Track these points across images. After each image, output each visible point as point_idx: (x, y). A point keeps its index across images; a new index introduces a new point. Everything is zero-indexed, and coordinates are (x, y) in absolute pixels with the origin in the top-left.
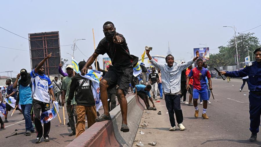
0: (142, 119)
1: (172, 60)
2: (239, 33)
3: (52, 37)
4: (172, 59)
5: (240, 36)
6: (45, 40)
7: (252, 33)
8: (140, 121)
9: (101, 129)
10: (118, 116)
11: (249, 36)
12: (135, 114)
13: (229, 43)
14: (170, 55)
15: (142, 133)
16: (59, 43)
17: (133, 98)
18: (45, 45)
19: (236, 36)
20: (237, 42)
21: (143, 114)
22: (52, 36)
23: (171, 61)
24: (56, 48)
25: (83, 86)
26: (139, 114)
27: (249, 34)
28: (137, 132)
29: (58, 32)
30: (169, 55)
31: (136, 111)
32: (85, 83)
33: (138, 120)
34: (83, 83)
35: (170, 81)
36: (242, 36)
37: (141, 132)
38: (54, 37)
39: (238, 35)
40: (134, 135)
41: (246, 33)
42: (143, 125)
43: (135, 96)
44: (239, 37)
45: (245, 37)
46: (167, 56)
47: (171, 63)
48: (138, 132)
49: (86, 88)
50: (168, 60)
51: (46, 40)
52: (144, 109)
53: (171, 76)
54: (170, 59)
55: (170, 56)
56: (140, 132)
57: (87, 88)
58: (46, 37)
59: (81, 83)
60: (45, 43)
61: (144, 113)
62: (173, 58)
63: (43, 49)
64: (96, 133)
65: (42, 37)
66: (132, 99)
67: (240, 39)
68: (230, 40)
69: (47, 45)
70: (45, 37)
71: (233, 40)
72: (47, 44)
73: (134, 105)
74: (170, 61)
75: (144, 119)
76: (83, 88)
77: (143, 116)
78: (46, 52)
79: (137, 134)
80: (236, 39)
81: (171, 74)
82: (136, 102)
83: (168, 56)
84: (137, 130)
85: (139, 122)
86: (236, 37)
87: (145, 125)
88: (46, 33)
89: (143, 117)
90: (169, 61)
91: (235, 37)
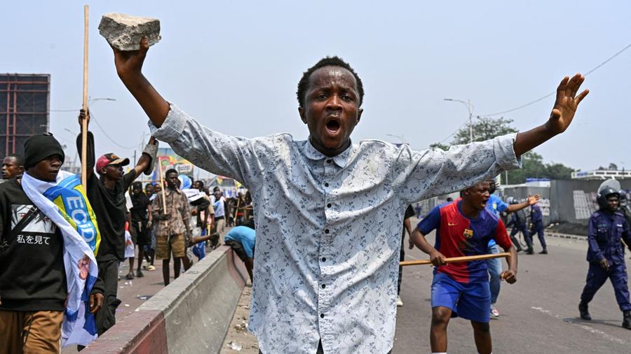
0: (237, 310)
1: (344, 104)
2: (478, 117)
3: (32, 87)
4: (342, 93)
5: (481, 125)
6: (12, 94)
7: (508, 120)
8: (231, 316)
9: (136, 337)
10: (179, 302)
11: (502, 125)
12: (223, 298)
13: (455, 137)
14: (336, 62)
15: (234, 347)
16: (48, 104)
17: (222, 257)
18: (12, 105)
19: (473, 124)
20: (473, 136)
21: (242, 297)
22: (33, 84)
23: (339, 109)
24: (38, 115)
25: (24, 230)
26: (232, 297)
27: (500, 122)
28: (222, 345)
29: (49, 75)
30: (326, 62)
31: (226, 290)
32: (34, 221)
33: (229, 312)
34: (27, 219)
35: (317, 276)
36: (486, 126)
37: (233, 344)
38: (38, 86)
39: (476, 121)
40: (214, 351)
41: (496, 118)
42: (239, 325)
43: (225, 253)
44: (478, 126)
45: (492, 127)
46: (311, 71)
47: (334, 124)
48: (226, 344)
49: (33, 241)
50: (316, 97)
51: (17, 93)
52: (246, 285)
53: (330, 230)
54: (328, 93)
55: (337, 72)
56: (231, 343)
57: (39, 240)
58: (16, 86)
59: (20, 218)
60: (13, 101)
61: (244, 295)
62: (353, 91)
63: (6, 114)
64: (121, 349)
65: (7, 84)
66: (218, 260)
67: (481, 131)
68: (458, 132)
69: (17, 106)
70: (14, 84)
71: (465, 132)
72: (17, 102)
73: (222, 274)
74: (330, 109)
75: (244, 310)
76: (25, 238)
77: (242, 304)
78: (11, 122)
79: (222, 349)
80: (471, 130)
81: (330, 214)
82: (226, 267)
83: (319, 71)
84: (224, 339)
85: (230, 318)
86: (473, 126)
87: (244, 327)
88: (17, 77)
89: (240, 306)
90: (320, 105)
91: (469, 126)
